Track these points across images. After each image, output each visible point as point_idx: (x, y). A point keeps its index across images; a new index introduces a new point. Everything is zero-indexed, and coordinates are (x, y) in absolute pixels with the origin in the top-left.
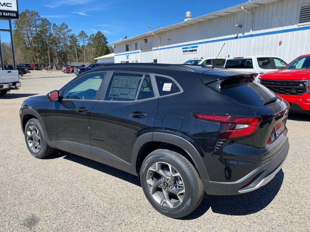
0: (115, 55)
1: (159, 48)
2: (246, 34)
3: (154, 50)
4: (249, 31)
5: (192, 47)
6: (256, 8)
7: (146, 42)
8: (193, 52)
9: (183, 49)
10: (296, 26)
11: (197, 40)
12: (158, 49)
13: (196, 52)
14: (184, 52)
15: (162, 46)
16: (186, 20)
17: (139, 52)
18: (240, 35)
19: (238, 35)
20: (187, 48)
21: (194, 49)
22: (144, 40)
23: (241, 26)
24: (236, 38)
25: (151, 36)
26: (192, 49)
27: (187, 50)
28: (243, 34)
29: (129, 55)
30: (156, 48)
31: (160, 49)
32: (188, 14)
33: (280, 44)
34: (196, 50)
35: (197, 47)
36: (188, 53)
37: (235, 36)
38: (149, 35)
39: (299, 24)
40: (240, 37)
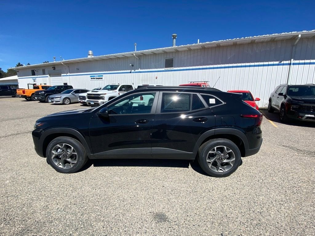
0: (19, 78)
1: (68, 74)
2: (136, 71)
3: (63, 76)
4: (138, 69)
5: (99, 76)
6: (141, 56)
7: (55, 69)
8: (99, 79)
9: (91, 76)
10: (163, 69)
11: (102, 71)
12: (68, 76)
13: (102, 79)
14: (92, 79)
15: (71, 73)
16: (89, 57)
17: (48, 77)
18: (133, 71)
19: (131, 71)
20: (94, 76)
21: (100, 77)
22: (53, 67)
23: (133, 66)
24: (131, 72)
25: (60, 65)
26: (98, 77)
27: (94, 77)
28: (135, 71)
29: (36, 79)
30: (65, 75)
31: (70, 75)
32: (90, 52)
33: (156, 78)
34: (102, 78)
35: (102, 76)
36: (95, 79)
37: (130, 71)
38: (57, 64)
39: (165, 68)
40: (133, 72)
